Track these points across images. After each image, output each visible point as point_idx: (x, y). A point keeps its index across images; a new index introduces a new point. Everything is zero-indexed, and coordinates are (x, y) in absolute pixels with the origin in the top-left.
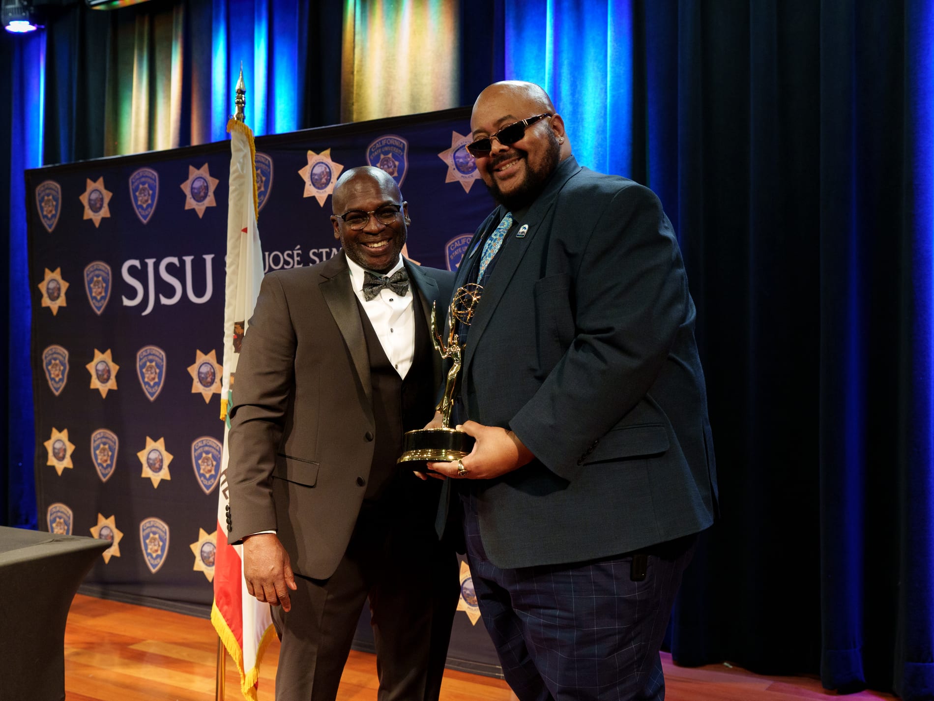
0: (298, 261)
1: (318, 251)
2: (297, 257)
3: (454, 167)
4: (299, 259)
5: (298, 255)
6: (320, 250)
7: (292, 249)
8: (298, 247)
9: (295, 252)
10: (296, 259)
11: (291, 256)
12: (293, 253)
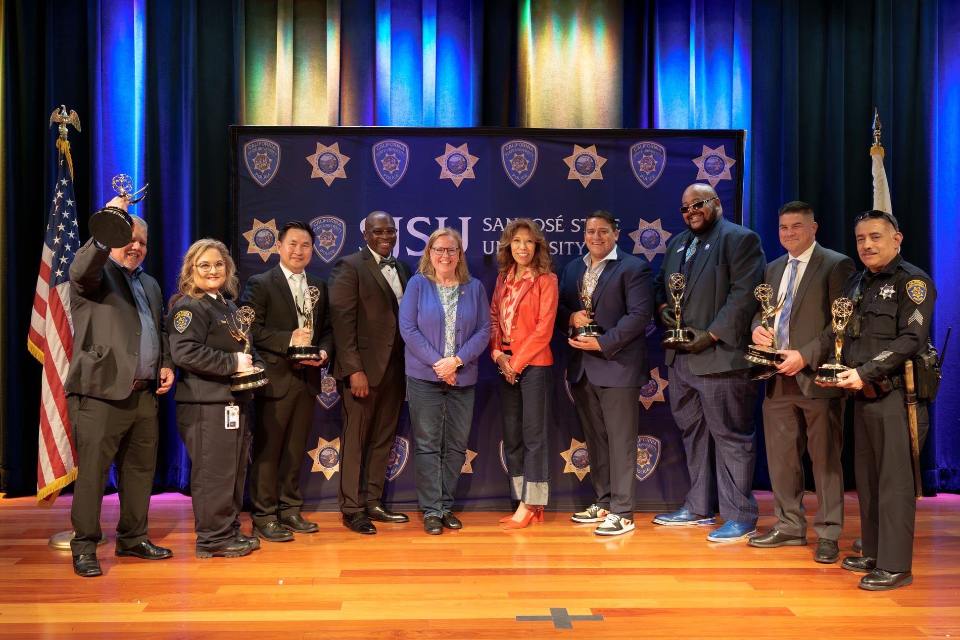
0: (559, 227)
1: (580, 220)
2: (559, 223)
3: (704, 169)
4: (561, 225)
5: (560, 222)
6: (582, 220)
7: (555, 218)
8: (561, 216)
9: (557, 220)
10: (558, 225)
11: (554, 223)
12: (555, 221)
